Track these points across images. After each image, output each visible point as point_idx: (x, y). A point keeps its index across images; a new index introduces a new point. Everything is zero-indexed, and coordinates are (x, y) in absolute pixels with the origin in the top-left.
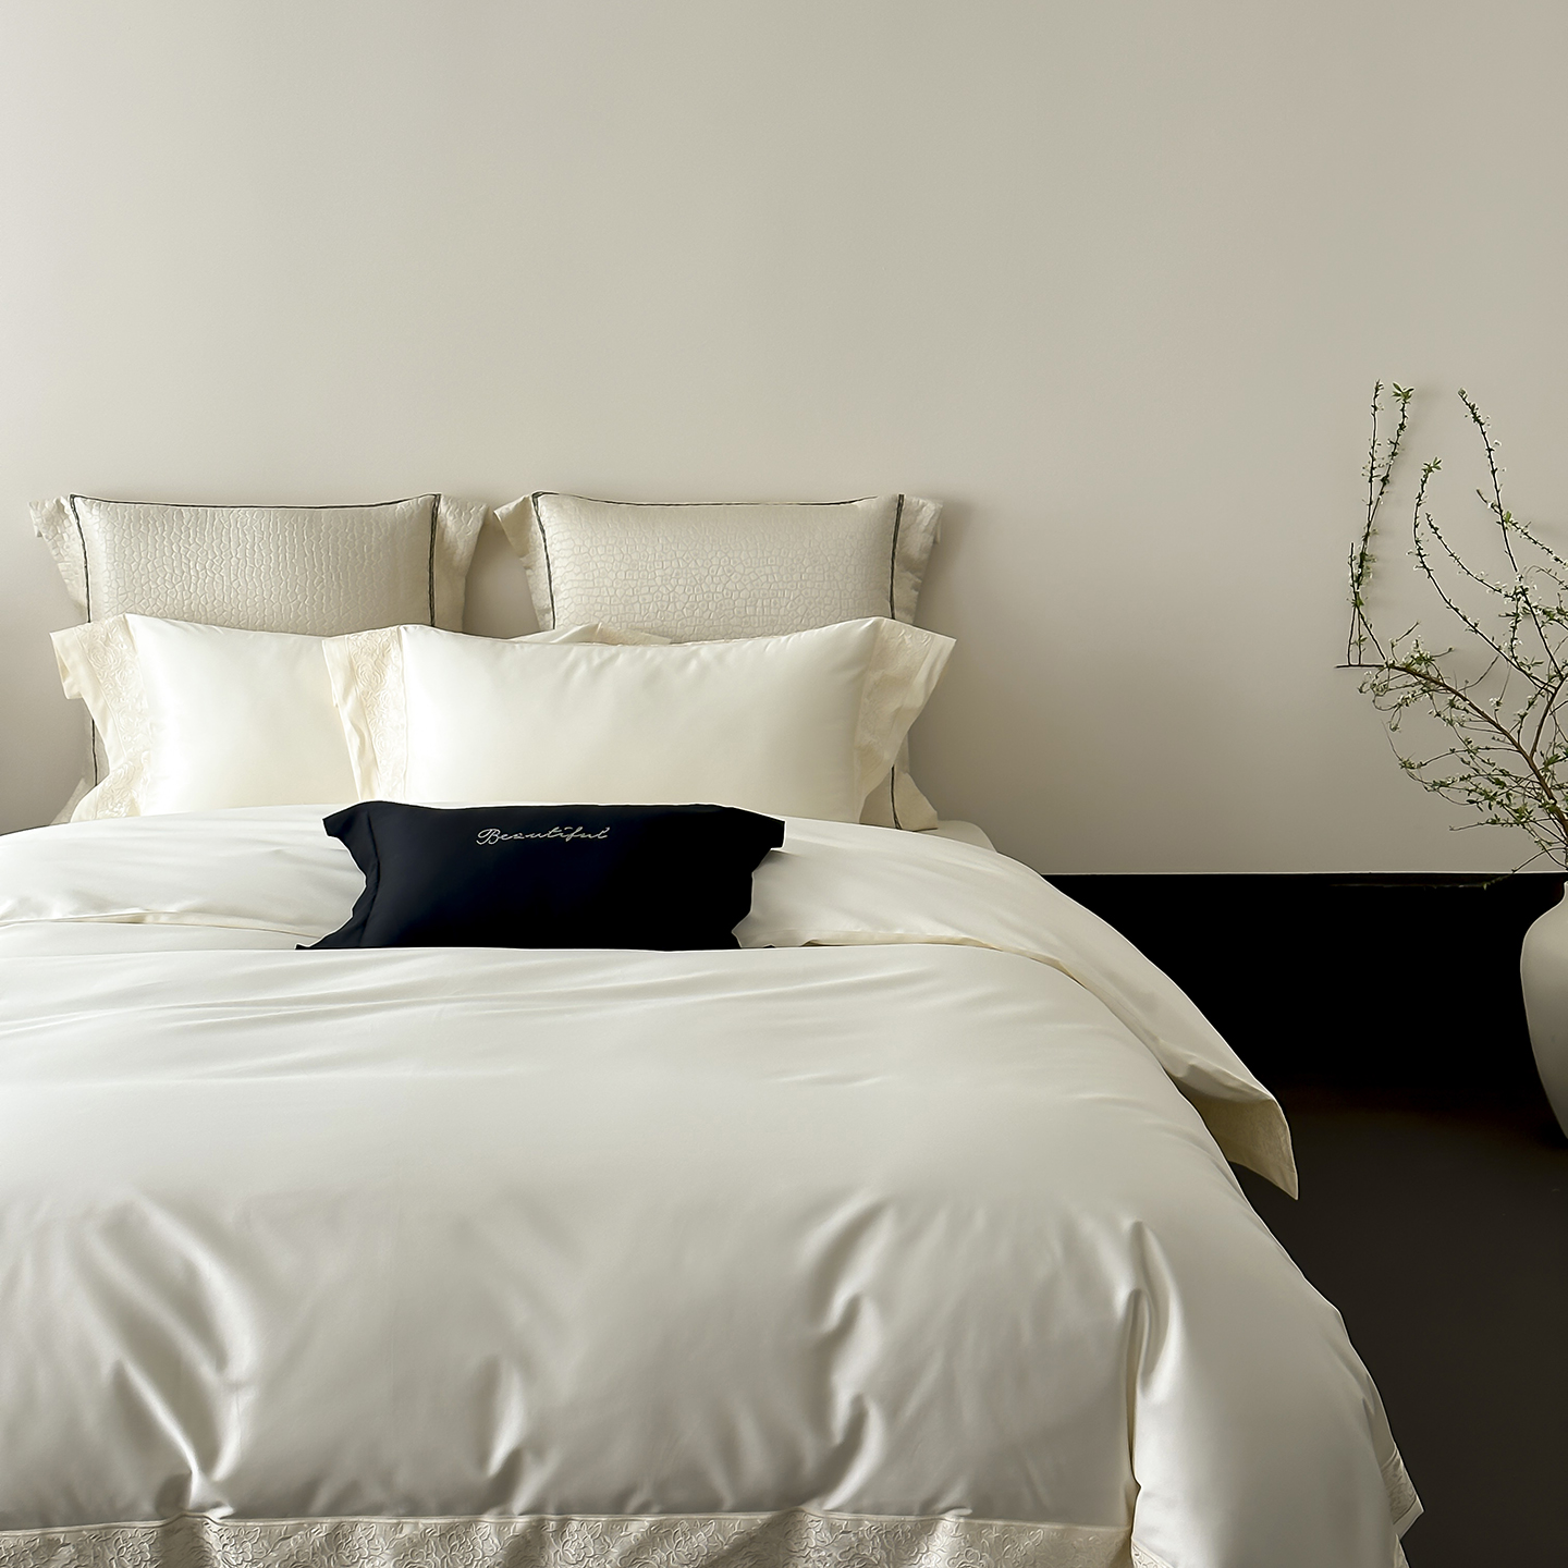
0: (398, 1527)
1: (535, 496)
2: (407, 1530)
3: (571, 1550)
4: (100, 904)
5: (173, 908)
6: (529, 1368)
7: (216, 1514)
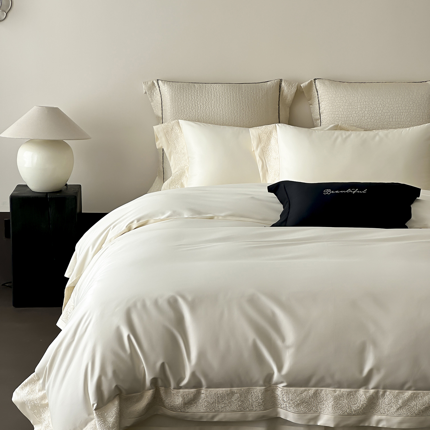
0: (335, 392)
1: (315, 80)
2: (337, 392)
3: (386, 400)
4: (199, 213)
5: (223, 214)
6: (375, 344)
7: (281, 385)
